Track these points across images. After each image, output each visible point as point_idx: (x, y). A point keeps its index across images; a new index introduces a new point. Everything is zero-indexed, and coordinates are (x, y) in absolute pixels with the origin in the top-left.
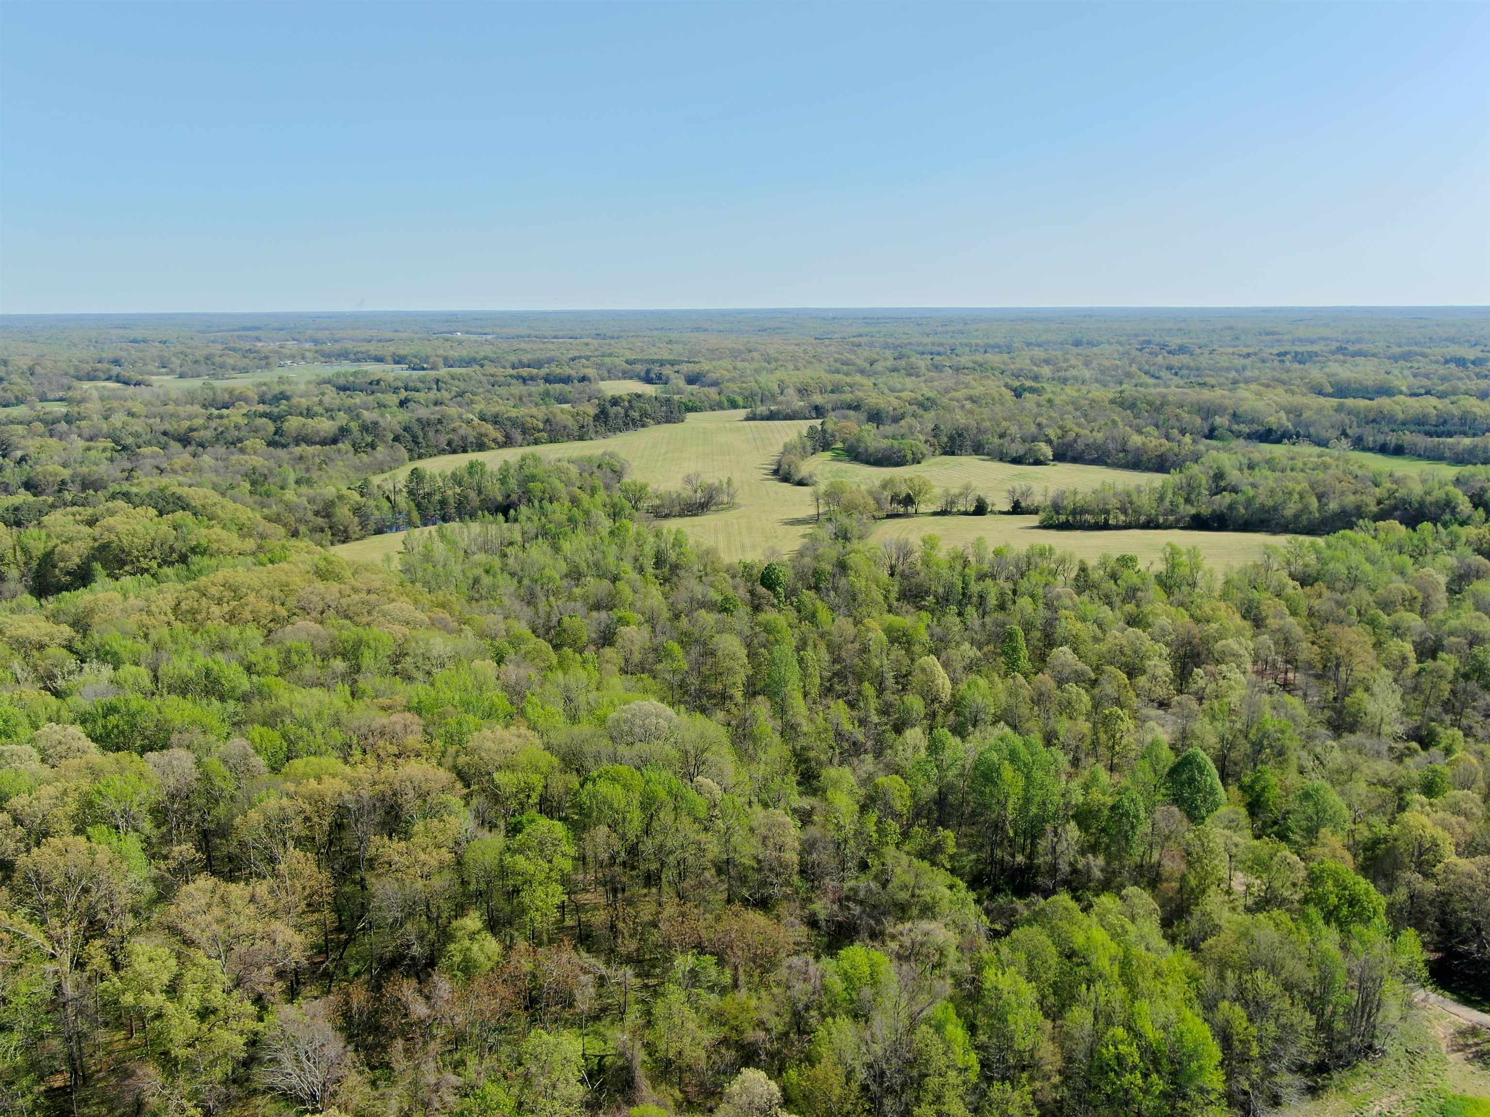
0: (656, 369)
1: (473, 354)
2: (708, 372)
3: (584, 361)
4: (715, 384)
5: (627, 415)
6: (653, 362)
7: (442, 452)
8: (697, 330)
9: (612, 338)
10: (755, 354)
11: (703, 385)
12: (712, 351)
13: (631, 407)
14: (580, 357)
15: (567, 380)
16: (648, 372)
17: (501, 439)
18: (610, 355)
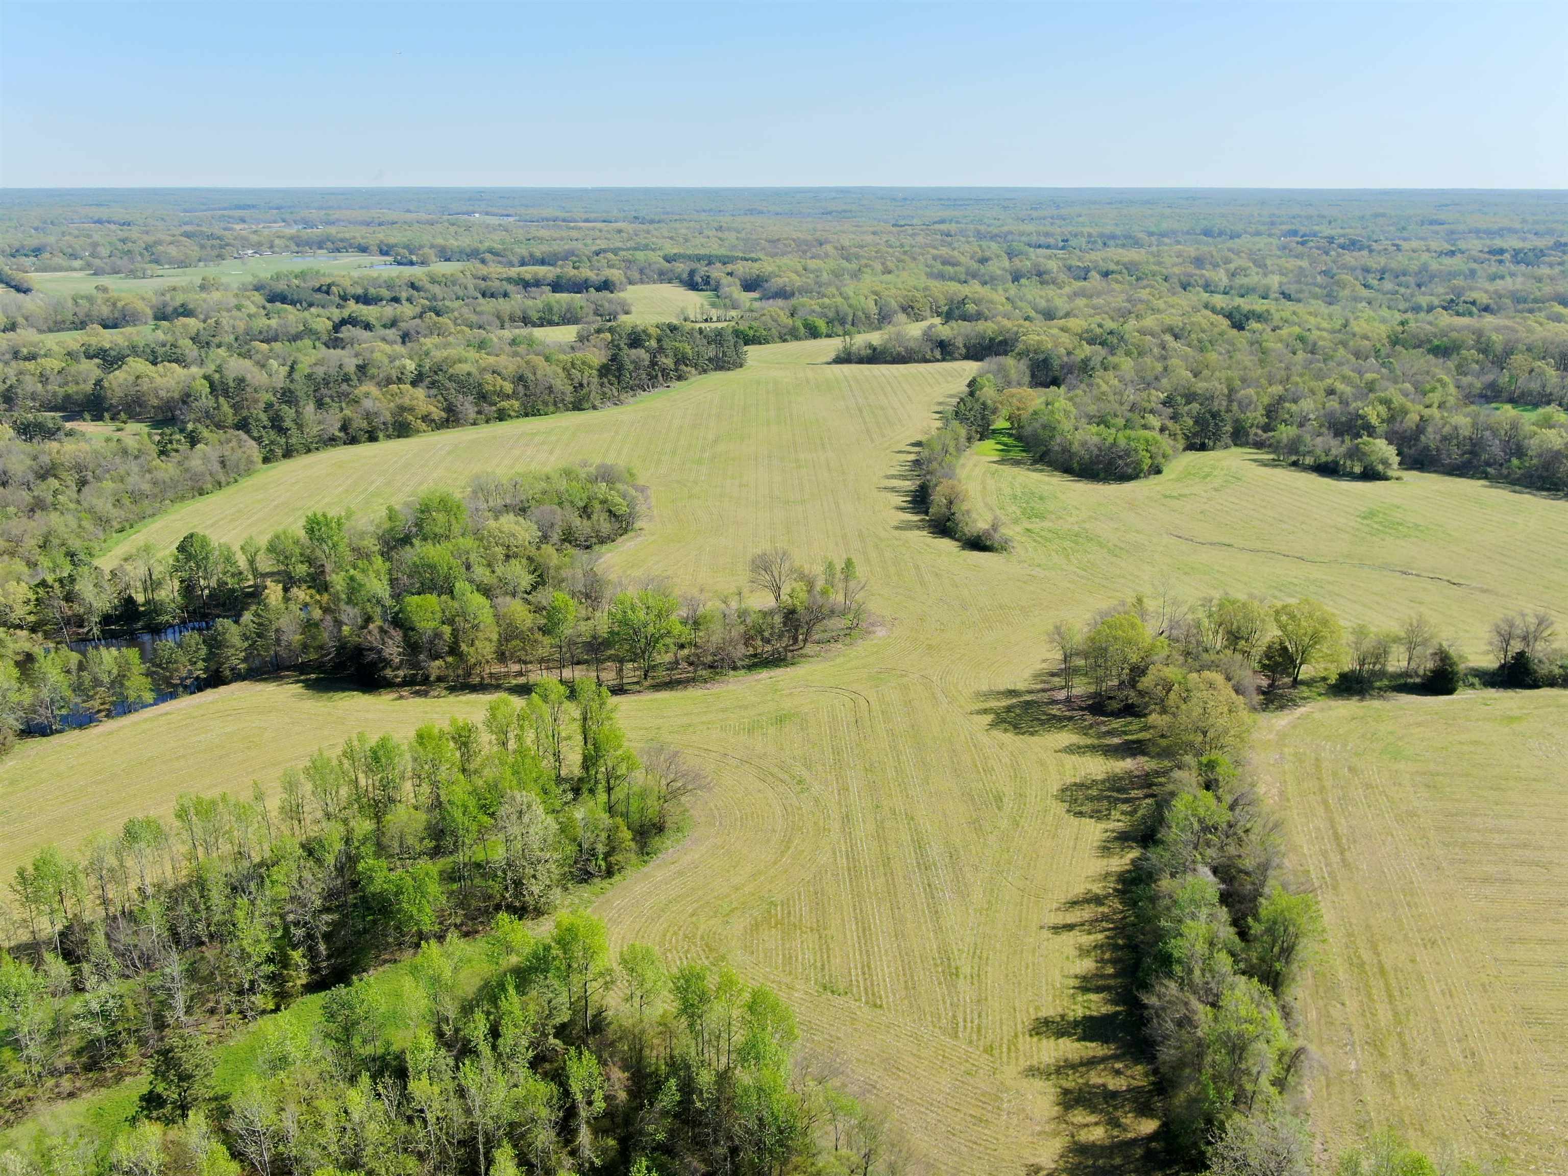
0: (702, 269)
1: (476, 245)
2: (773, 274)
3: (610, 256)
4: (783, 294)
5: (653, 364)
6: (699, 258)
7: (332, 441)
8: (751, 212)
9: (652, 222)
10: (828, 248)
11: (765, 297)
12: (774, 242)
13: (661, 349)
14: (605, 251)
15: (579, 287)
16: (692, 273)
17: (438, 414)
18: (646, 247)
